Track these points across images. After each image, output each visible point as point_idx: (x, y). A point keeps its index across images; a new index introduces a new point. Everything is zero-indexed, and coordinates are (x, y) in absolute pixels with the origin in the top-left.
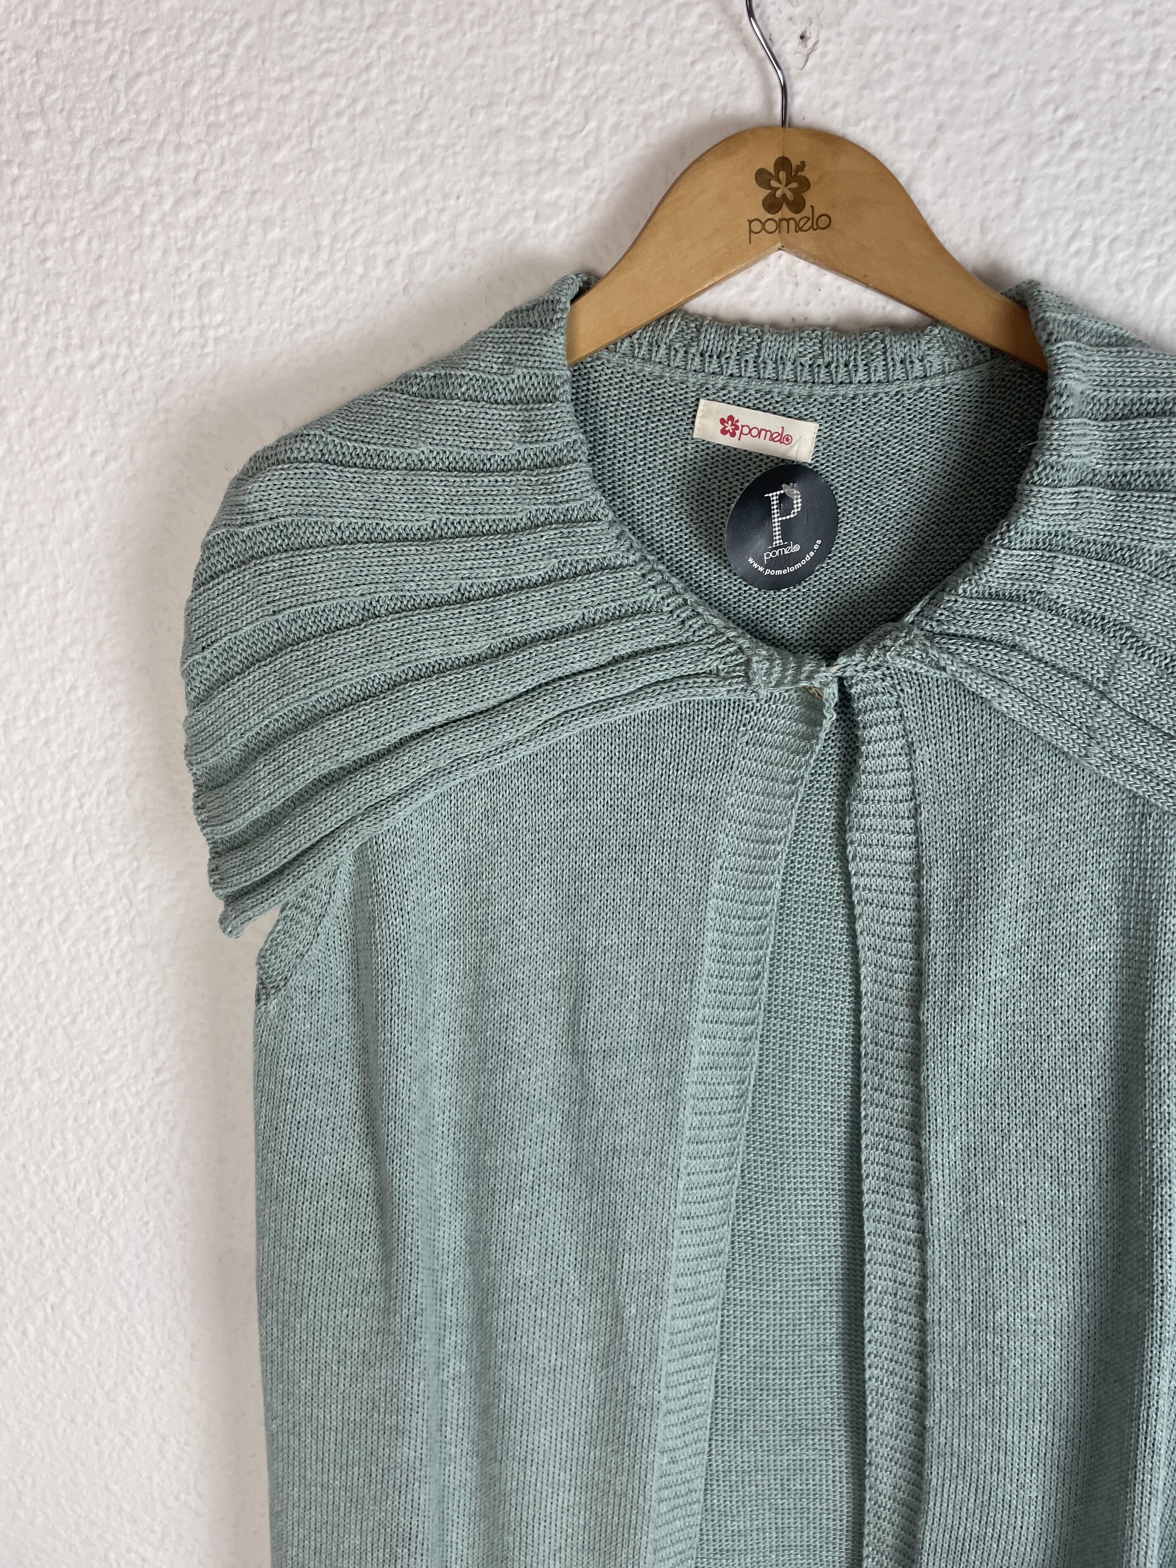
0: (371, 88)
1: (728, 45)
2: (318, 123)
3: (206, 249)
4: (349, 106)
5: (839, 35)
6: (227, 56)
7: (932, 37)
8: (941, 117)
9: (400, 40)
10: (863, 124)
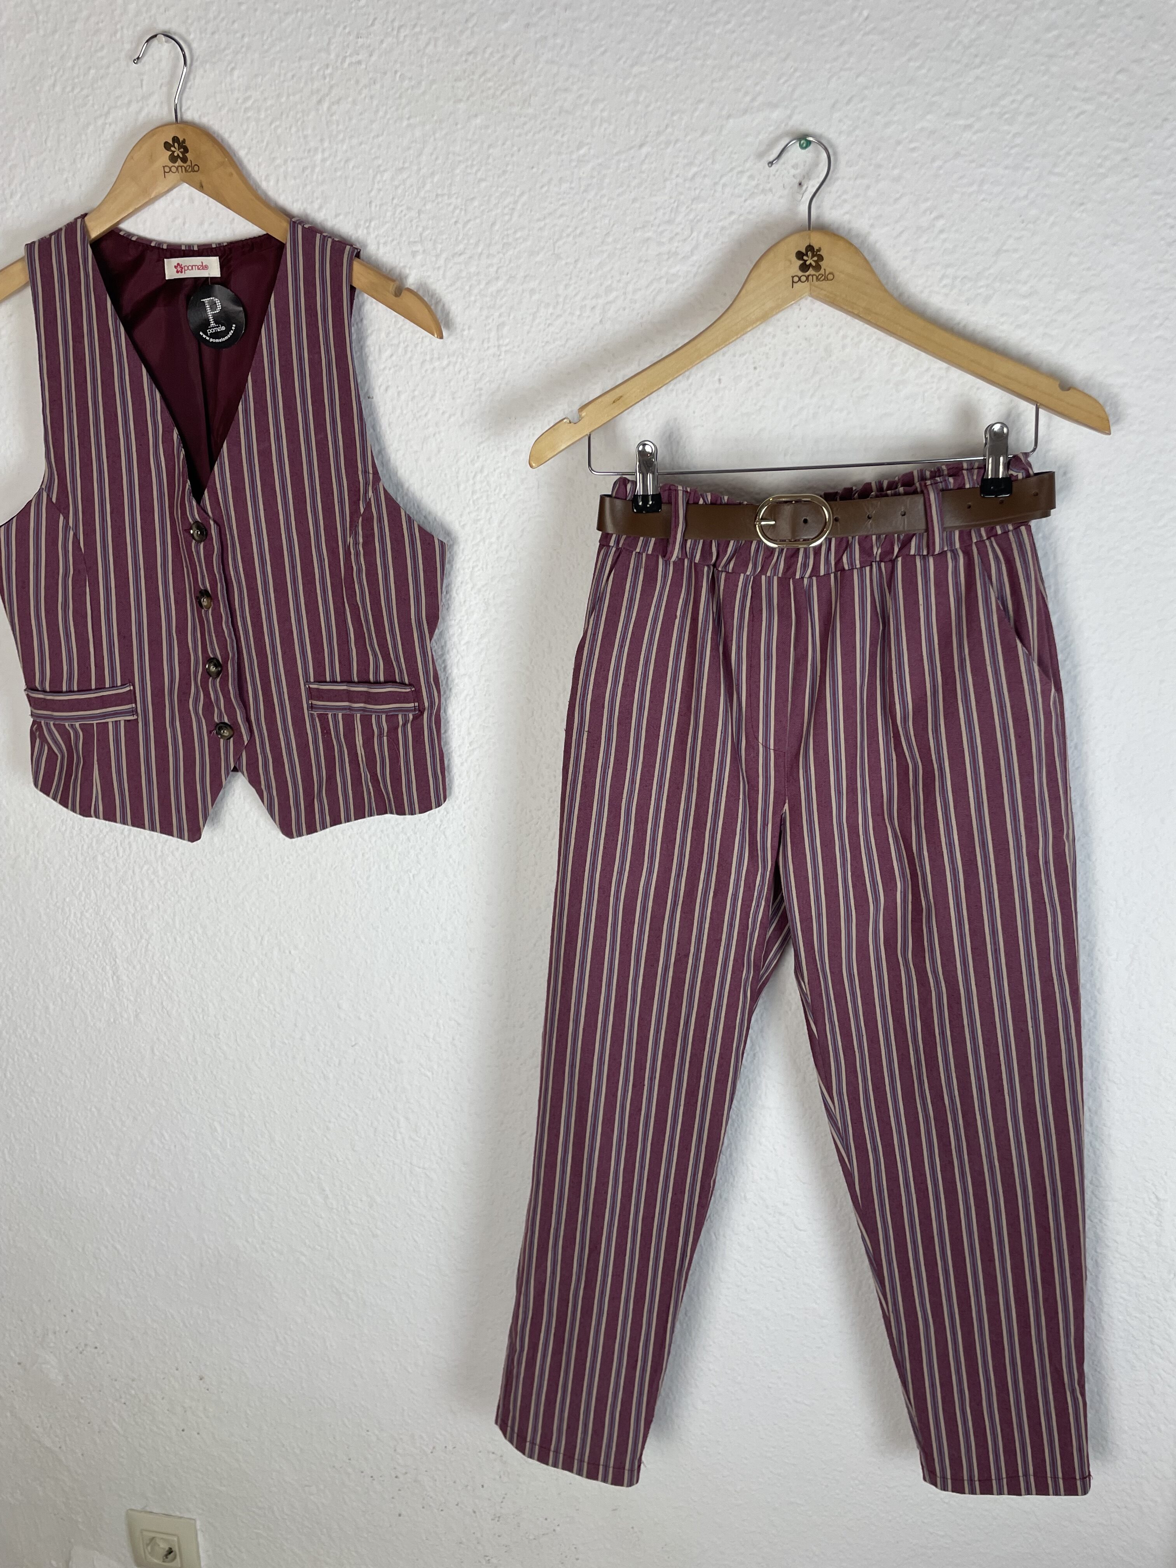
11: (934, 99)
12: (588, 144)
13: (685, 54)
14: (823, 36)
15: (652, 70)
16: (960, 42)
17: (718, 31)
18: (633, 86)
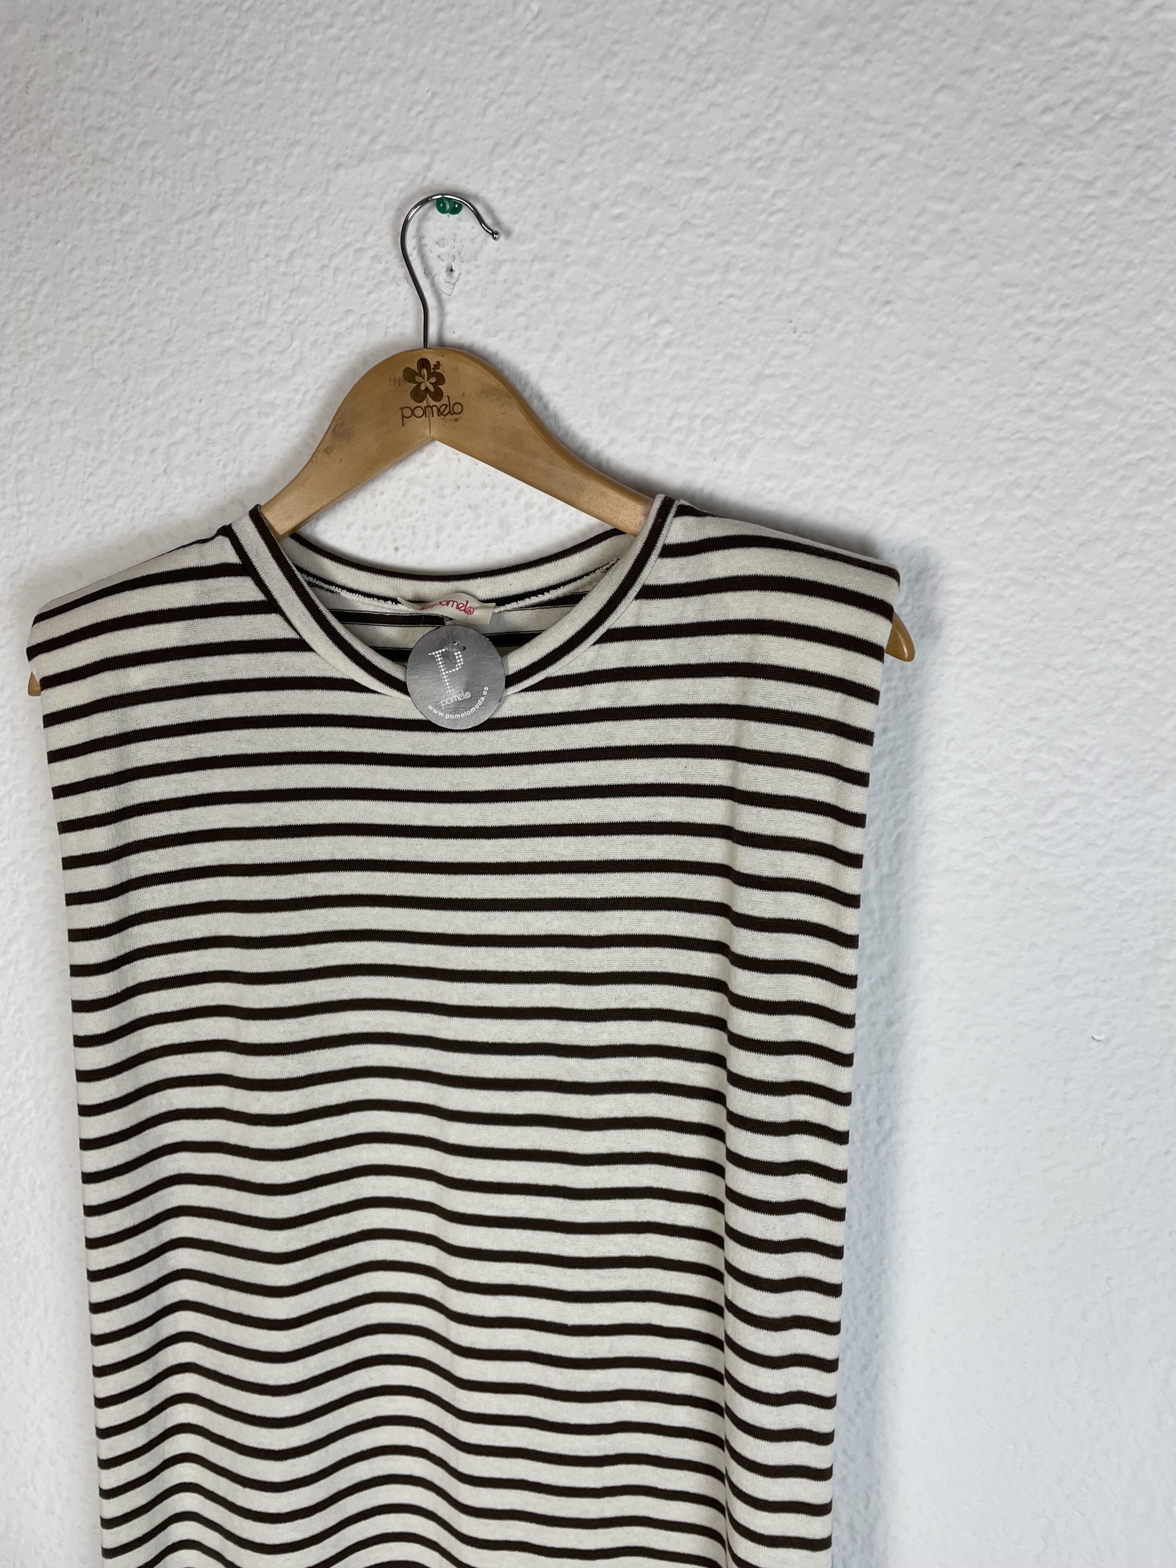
0: (135, 321)
1: (394, 277)
2: (97, 349)
3: (20, 445)
4: (119, 336)
5: (477, 267)
6: (32, 303)
7: (548, 266)
8: (559, 328)
9: (153, 286)
10: (500, 334)
11: (647, 138)
12: (135, 207)
13: (270, 73)
14: (473, 43)
15: (223, 97)
16: (683, 49)
17: (317, 38)
18: (196, 121)
